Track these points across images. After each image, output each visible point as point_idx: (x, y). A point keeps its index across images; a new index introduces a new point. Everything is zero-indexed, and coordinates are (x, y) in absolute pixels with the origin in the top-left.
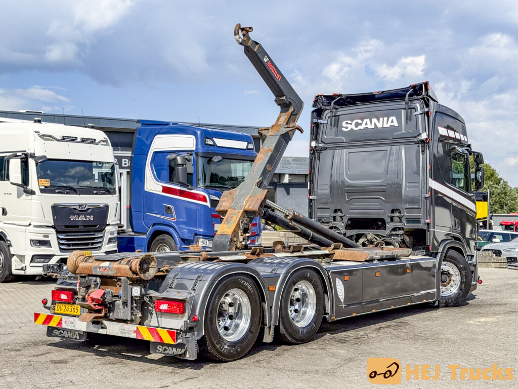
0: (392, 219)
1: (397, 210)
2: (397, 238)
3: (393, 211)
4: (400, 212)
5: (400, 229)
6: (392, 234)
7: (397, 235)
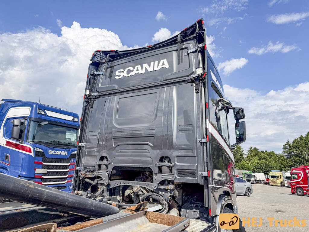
0: (160, 169)
1: (167, 157)
2: (166, 194)
3: (162, 159)
4: (170, 161)
5: (169, 182)
6: (160, 189)
7: (166, 190)
